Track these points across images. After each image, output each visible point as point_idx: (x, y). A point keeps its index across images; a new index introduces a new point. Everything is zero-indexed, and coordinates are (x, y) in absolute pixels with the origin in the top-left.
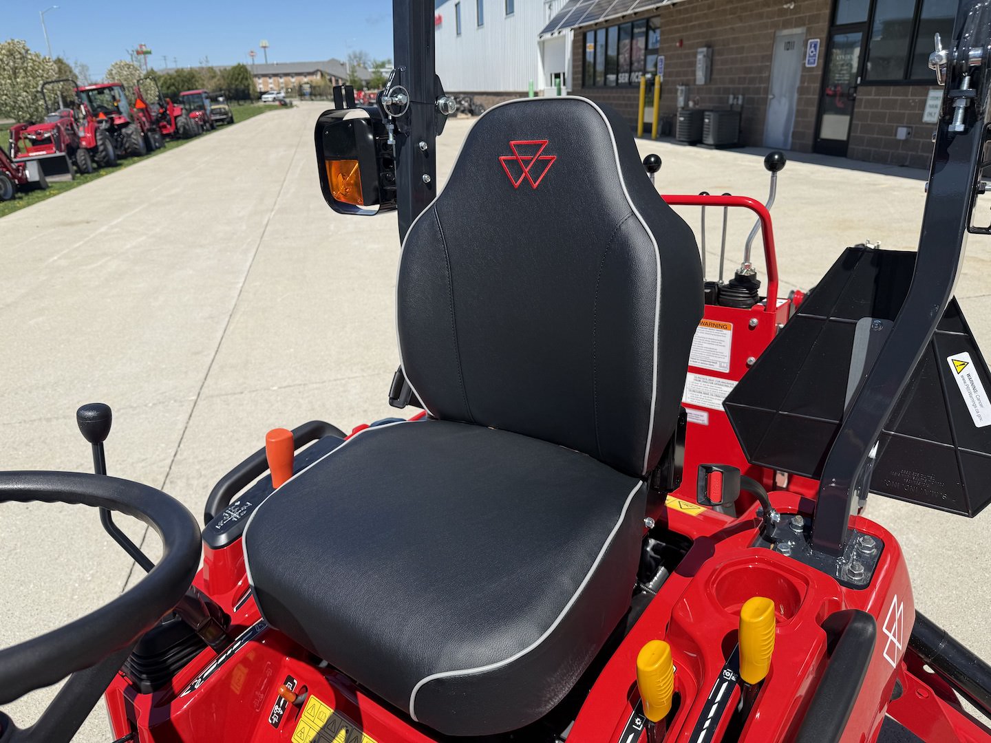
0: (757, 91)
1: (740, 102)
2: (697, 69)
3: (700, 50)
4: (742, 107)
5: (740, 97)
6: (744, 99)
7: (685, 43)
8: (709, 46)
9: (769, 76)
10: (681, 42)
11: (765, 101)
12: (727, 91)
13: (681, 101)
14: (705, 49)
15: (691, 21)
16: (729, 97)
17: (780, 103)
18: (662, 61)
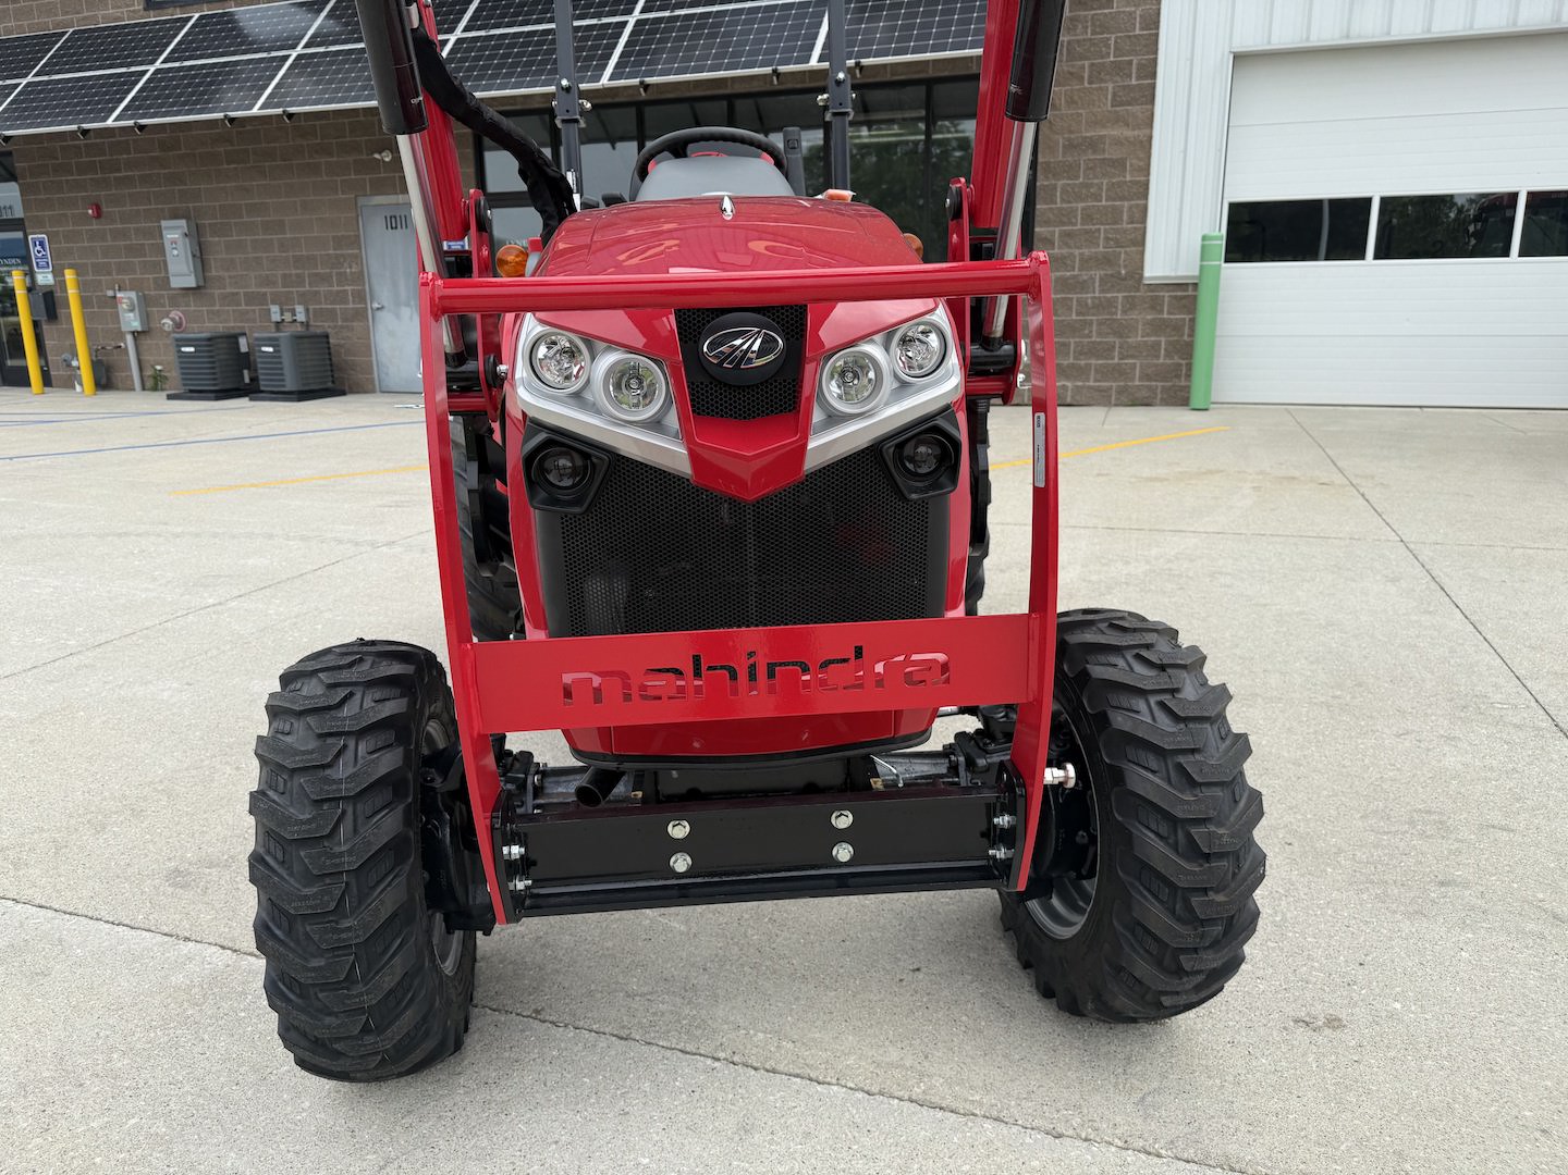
0: (341, 297)
1: (301, 317)
2: (168, 255)
3: (164, 223)
4: (306, 325)
5: (300, 309)
6: (307, 310)
7: (104, 209)
8: (188, 218)
9: (362, 272)
10: (98, 209)
11: (361, 315)
12: (261, 299)
13: (131, 321)
14: (183, 222)
15: (119, 170)
16: (269, 310)
17: (398, 316)
18: (42, 244)
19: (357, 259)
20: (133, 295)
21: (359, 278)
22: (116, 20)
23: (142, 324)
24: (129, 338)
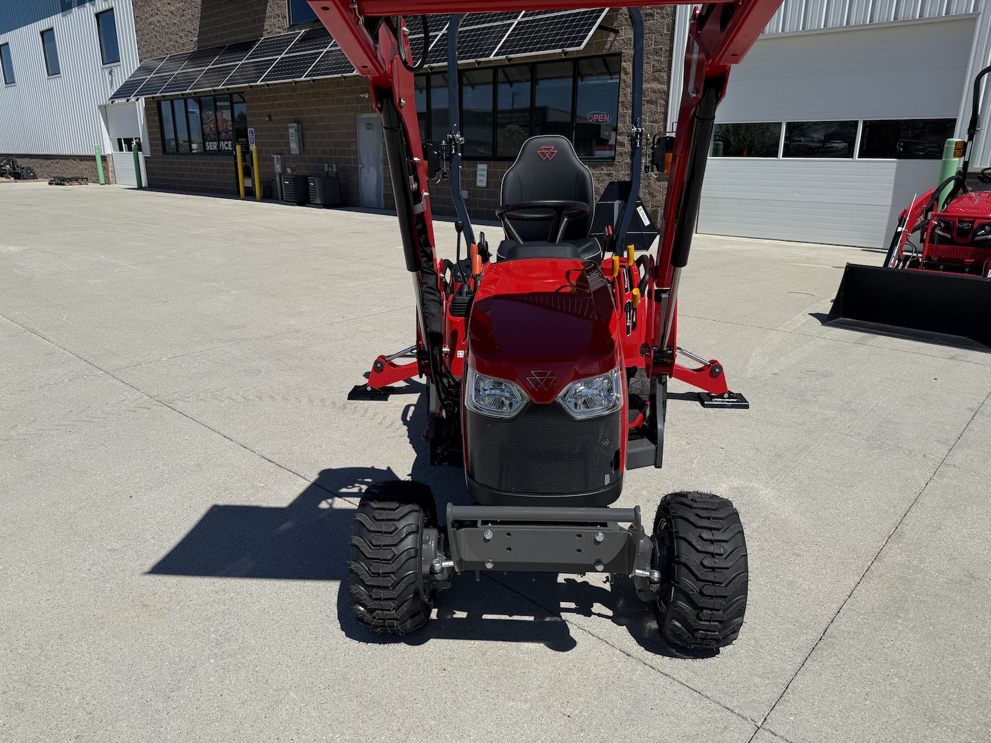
1: (335, 170)
2: (290, 140)
3: (290, 125)
5: (334, 165)
6: (337, 167)
7: (273, 118)
8: (298, 123)
9: (357, 149)
10: (270, 117)
11: (356, 170)
13: (278, 168)
14: (295, 125)
15: (277, 100)
16: (324, 166)
17: (369, 171)
18: (252, 132)
19: (356, 143)
20: (279, 156)
21: (356, 152)
22: (280, 33)
23: (282, 170)
24: (277, 176)
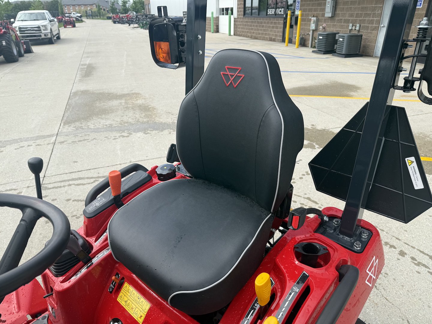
0: (372, 22)
1: (357, 28)
2: (326, 7)
4: (359, 31)
6: (360, 26)
9: (382, 13)
11: (377, 28)
12: (348, 21)
16: (349, 25)
18: (299, 2)
19: (382, 8)
20: (315, 18)
23: (315, 27)
24: (311, 31)
